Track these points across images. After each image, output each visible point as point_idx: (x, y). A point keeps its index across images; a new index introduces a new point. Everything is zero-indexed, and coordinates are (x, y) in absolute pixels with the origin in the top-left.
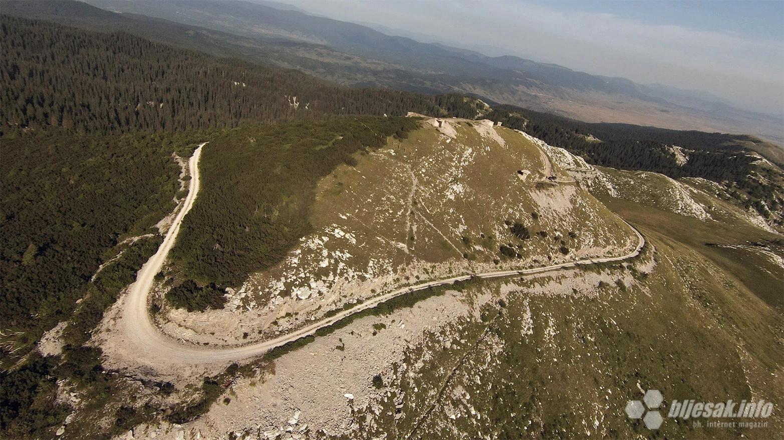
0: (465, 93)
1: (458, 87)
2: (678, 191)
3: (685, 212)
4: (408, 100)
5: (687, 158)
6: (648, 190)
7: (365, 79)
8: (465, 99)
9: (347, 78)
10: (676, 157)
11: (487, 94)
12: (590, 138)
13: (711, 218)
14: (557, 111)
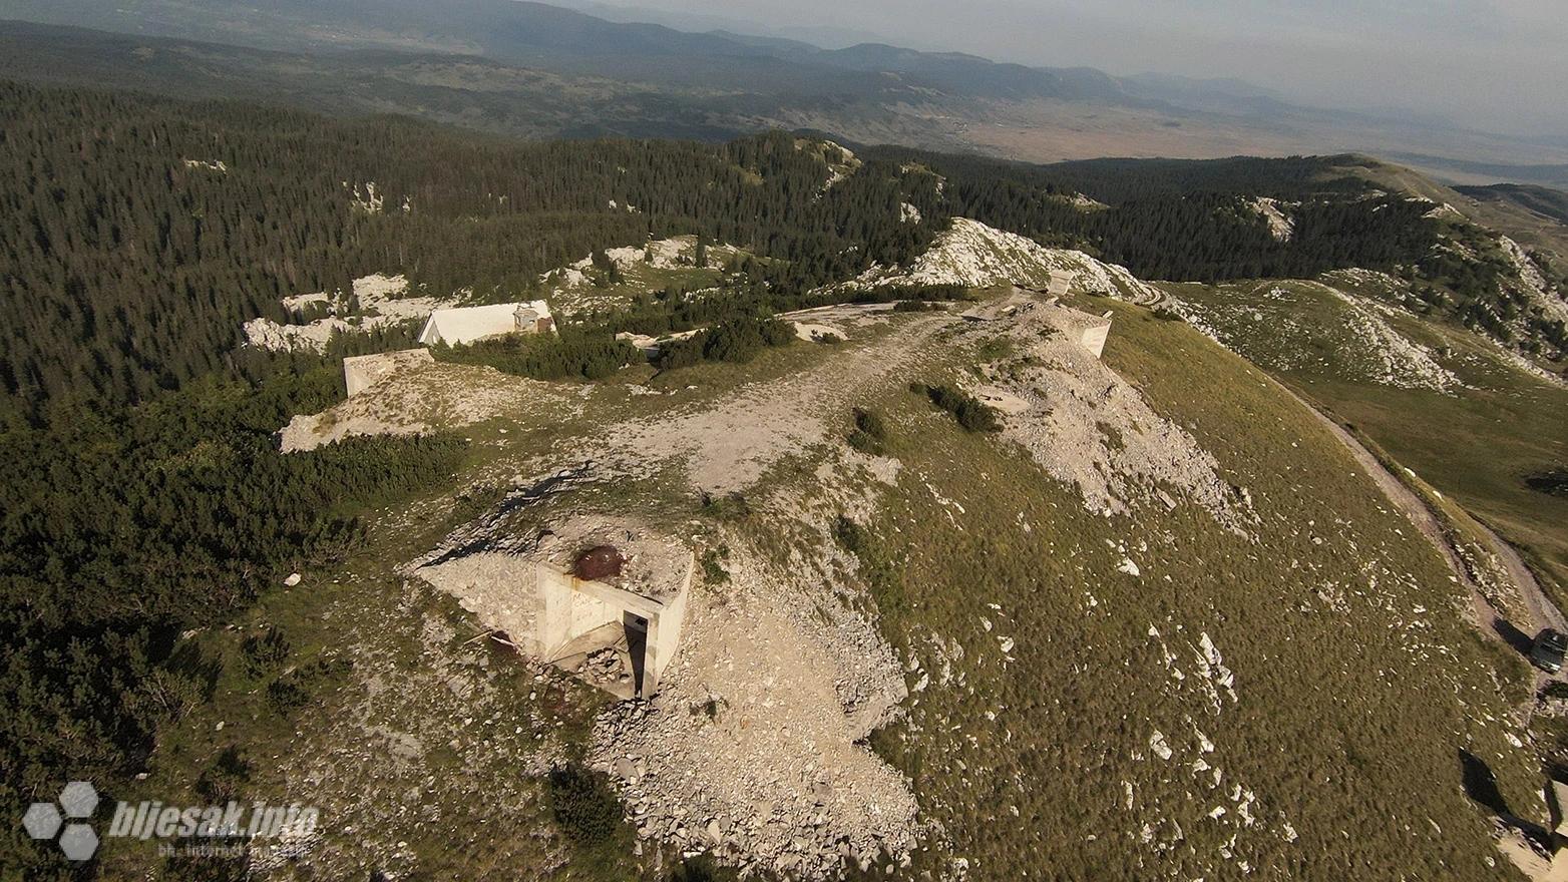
0: (791, 130)
1: (777, 119)
2: (1369, 324)
3: (1405, 379)
4: (665, 160)
5: (1289, 220)
6: (1301, 331)
7: (577, 120)
8: (796, 142)
9: (536, 124)
10: (1270, 221)
11: (837, 128)
12: (1081, 202)
13: (1460, 383)
14: (978, 146)
